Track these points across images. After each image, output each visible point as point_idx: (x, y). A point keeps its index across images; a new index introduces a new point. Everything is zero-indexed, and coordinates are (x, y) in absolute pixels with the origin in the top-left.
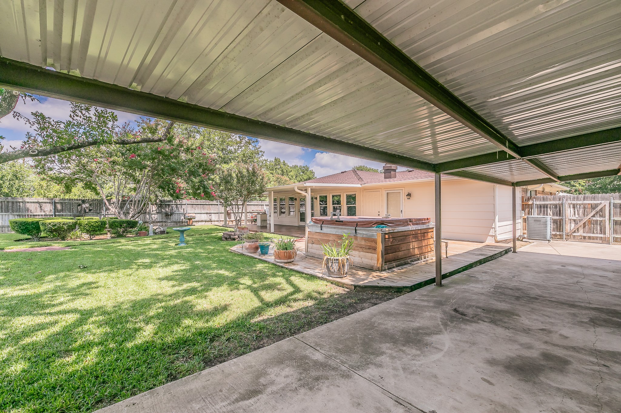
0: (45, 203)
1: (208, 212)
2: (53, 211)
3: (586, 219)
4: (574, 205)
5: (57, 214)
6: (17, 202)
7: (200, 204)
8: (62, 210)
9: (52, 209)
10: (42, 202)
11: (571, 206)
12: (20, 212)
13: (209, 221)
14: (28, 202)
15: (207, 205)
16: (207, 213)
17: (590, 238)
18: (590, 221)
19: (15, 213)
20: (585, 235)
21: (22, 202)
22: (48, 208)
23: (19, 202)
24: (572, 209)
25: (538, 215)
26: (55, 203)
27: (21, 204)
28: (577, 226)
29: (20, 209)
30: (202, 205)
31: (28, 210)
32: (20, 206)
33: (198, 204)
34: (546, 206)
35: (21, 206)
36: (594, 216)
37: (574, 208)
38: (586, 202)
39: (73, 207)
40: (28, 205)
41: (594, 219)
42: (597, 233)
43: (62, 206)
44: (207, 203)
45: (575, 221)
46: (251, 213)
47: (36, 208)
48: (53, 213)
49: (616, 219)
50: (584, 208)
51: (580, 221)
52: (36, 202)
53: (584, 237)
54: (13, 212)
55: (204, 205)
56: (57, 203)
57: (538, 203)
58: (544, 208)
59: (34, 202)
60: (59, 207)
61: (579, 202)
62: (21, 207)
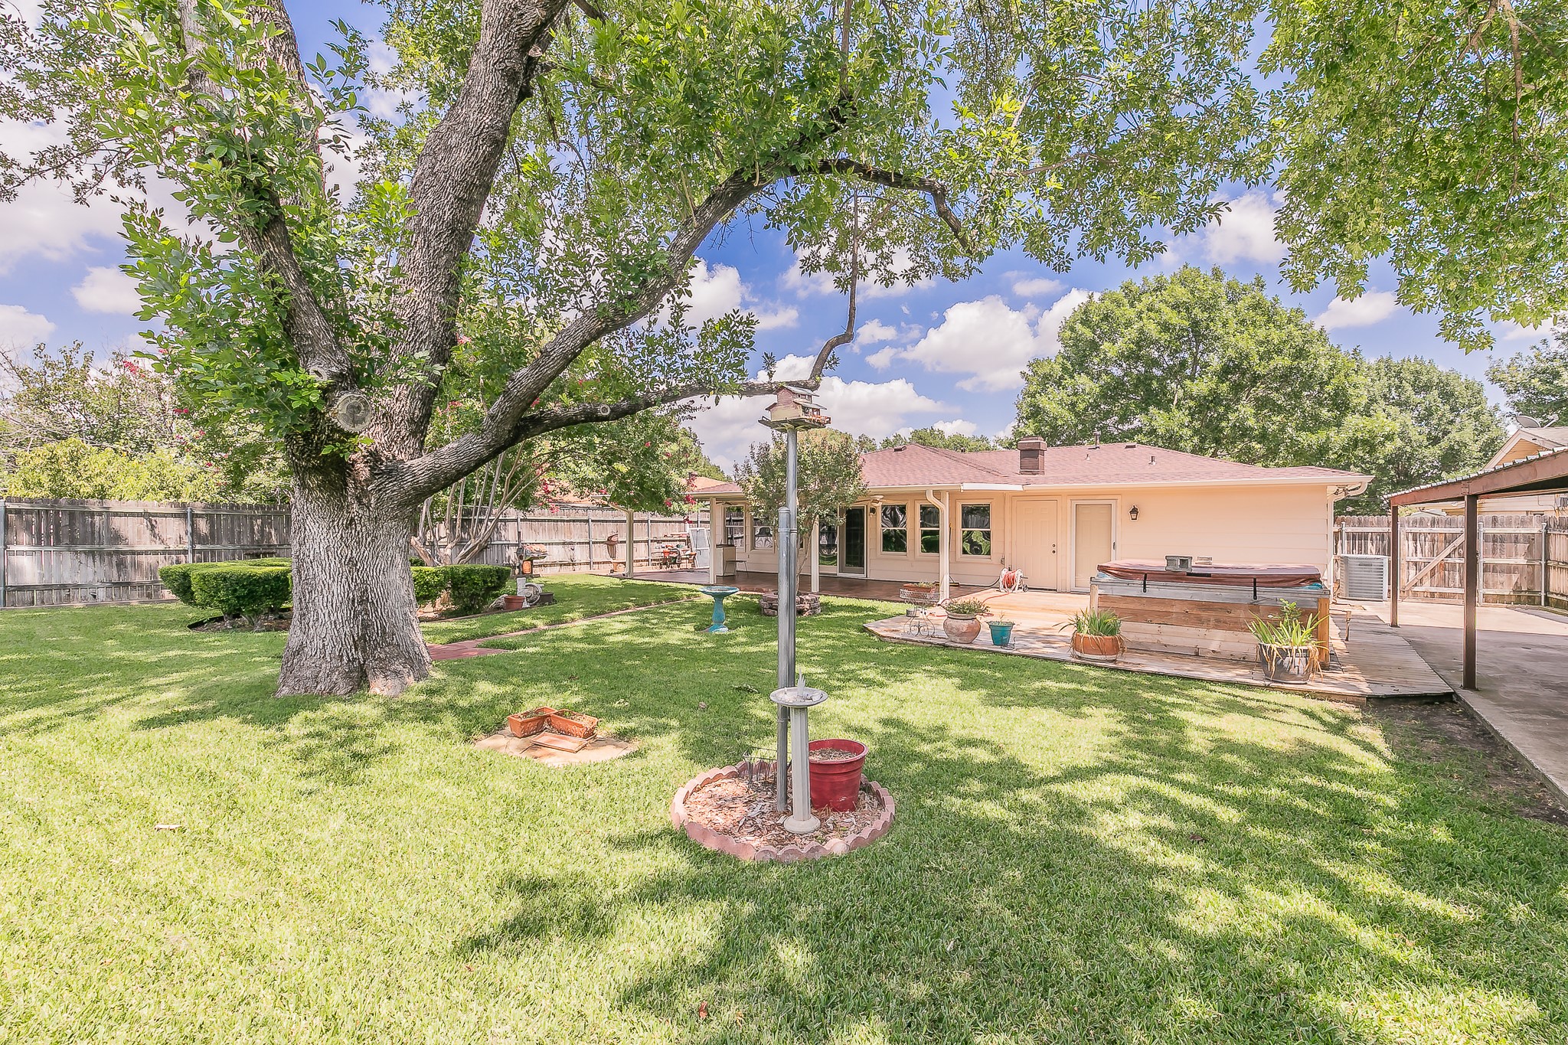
0: (164, 515)
1: (568, 540)
2: (187, 539)
3: (1435, 561)
4: (1414, 534)
5: (198, 547)
6: (83, 513)
7: (549, 521)
8: (213, 537)
9: (183, 534)
10: (156, 515)
11: (1410, 536)
12: (93, 543)
13: (569, 564)
14: (116, 514)
15: (564, 521)
16: (564, 543)
17: (1442, 595)
18: (1443, 566)
19: (79, 548)
20: (1433, 590)
21: (100, 514)
22: (174, 532)
23: (92, 514)
24: (1411, 543)
25: (1349, 552)
26: (194, 516)
27: (97, 518)
28: (1420, 575)
29: (93, 533)
30: (554, 521)
31: (117, 538)
32: (93, 524)
33: (544, 520)
34: (1364, 537)
35: (97, 524)
36: (1449, 556)
37: (1415, 540)
38: (1436, 530)
39: (239, 527)
40: (117, 523)
41: (1450, 560)
42: (1454, 587)
43: (212, 526)
44: (565, 518)
45: (1416, 564)
46: (658, 542)
47: (139, 531)
48: (187, 546)
49: (1487, 561)
50: (1433, 540)
51: (1426, 564)
52: (139, 515)
53: (1433, 594)
54: (73, 541)
55: (557, 521)
56: (197, 516)
57: (1350, 529)
58: (1360, 539)
59: (132, 514)
60: (203, 526)
61: (1424, 530)
62: (97, 529)
